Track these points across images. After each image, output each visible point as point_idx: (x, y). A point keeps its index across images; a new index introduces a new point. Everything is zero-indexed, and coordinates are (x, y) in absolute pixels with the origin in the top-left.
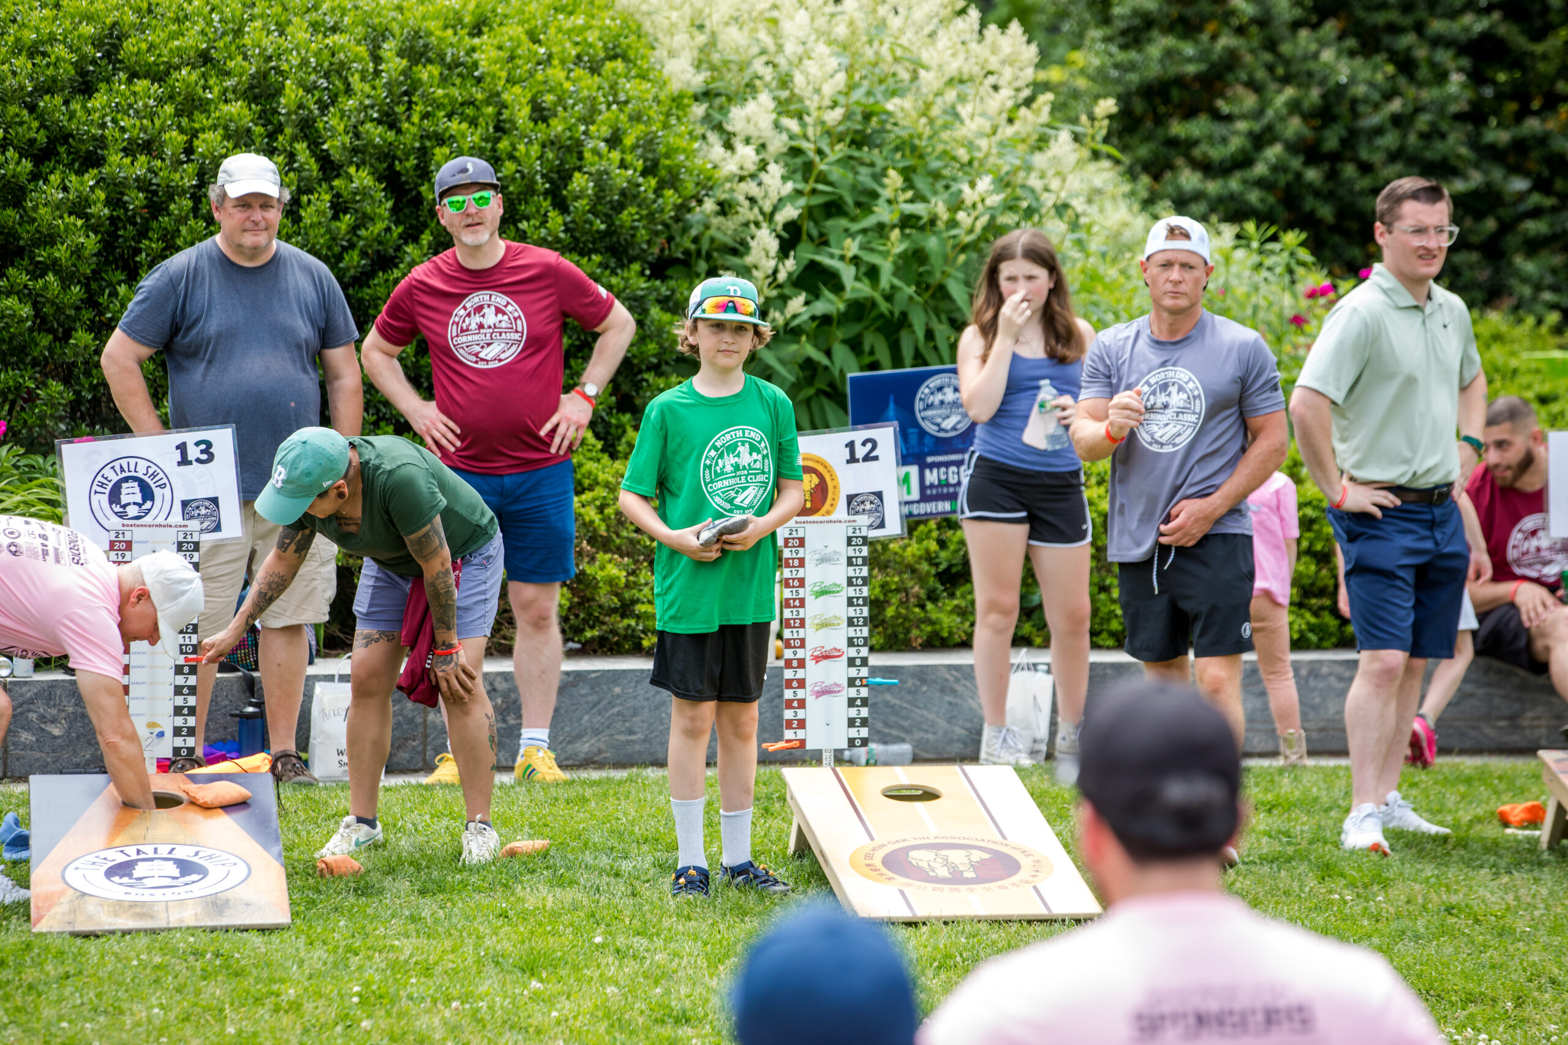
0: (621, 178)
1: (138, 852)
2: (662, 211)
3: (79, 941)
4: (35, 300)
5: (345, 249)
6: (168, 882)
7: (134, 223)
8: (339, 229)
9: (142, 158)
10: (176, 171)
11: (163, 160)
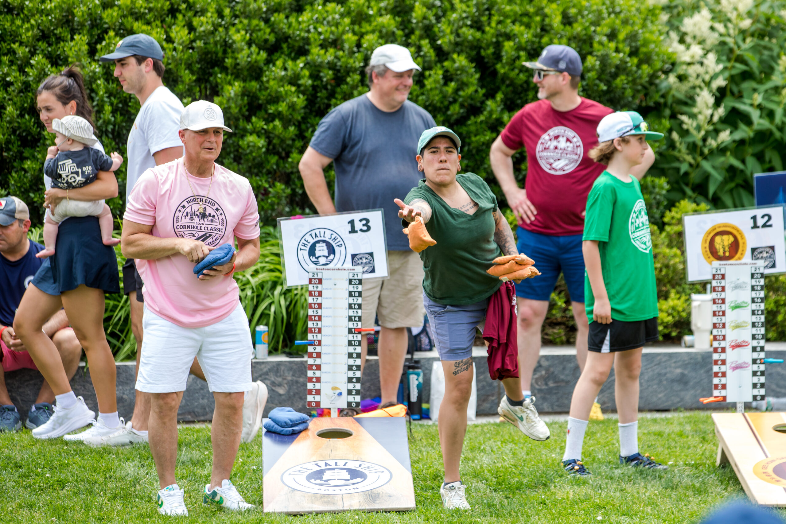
0: (616, 58)
1: (326, 464)
2: (640, 77)
3: (291, 518)
4: (267, 135)
5: (451, 103)
6: (343, 482)
7: (326, 89)
8: (447, 91)
9: (331, 50)
10: (351, 57)
11: (344, 51)
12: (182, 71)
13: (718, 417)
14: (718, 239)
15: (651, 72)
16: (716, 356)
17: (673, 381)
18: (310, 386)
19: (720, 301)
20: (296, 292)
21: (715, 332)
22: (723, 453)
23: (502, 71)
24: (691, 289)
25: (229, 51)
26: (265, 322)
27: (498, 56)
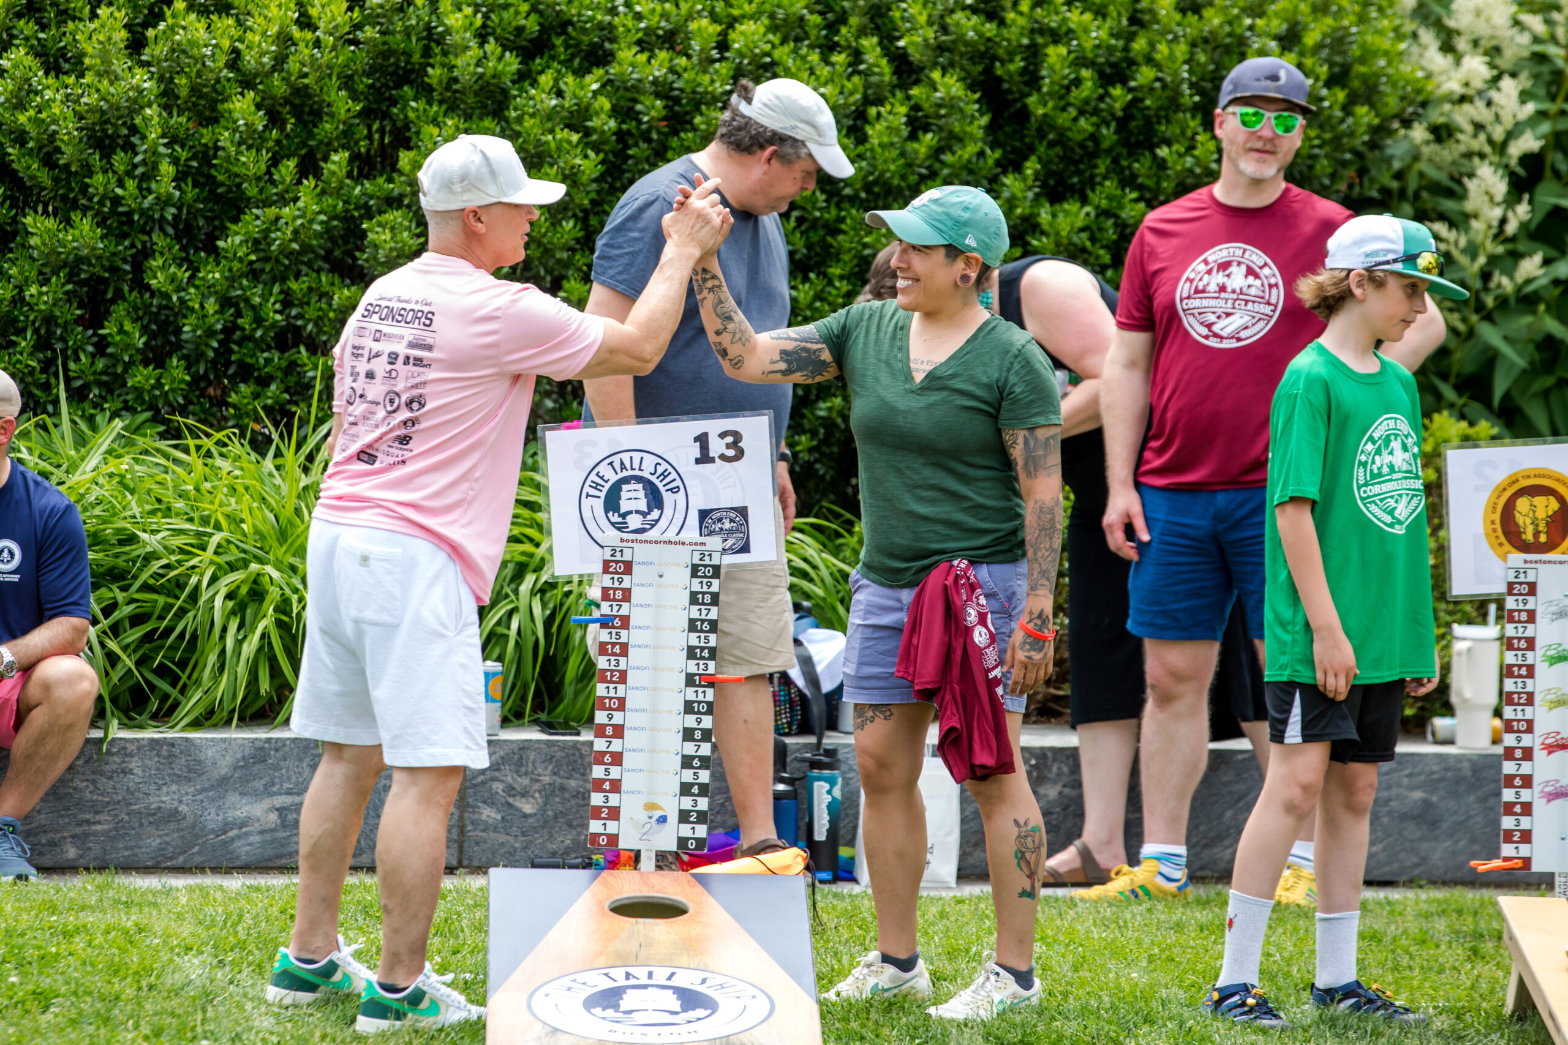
1: (628, 976)
2: (1351, 134)
6: (665, 1017)
7: (649, 140)
8: (916, 152)
9: (663, 55)
10: (705, 72)
11: (689, 57)
12: (333, 94)
13: (1511, 904)
14: (1522, 504)
15: (1376, 121)
16: (1509, 767)
17: (1404, 817)
18: (596, 799)
19: (1523, 644)
20: (566, 589)
21: (1508, 712)
22: (1522, 986)
23: (1040, 111)
24: (1450, 613)
25: (437, 50)
26: (495, 654)
27: (1032, 78)
